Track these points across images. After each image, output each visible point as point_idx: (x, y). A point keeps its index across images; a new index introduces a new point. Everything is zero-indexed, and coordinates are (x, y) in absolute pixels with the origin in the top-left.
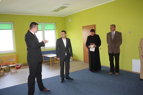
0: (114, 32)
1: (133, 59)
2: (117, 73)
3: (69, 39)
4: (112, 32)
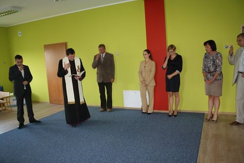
0: (104, 54)
1: (123, 91)
3: (28, 67)
4: (101, 54)
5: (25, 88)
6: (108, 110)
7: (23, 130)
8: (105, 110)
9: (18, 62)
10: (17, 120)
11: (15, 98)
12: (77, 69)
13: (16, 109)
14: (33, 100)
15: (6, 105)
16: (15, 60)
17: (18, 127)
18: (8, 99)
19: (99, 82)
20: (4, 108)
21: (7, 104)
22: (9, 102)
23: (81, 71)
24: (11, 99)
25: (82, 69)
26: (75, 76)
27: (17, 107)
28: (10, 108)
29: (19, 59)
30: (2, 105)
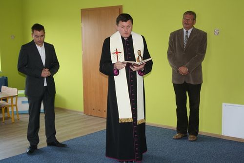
0: (190, 31)
1: (223, 104)
2: (192, 136)
3: (52, 46)
4: (185, 31)
5: (45, 84)
6: (191, 137)
7: (35, 158)
8: (185, 137)
9: (37, 36)
10: (26, 138)
11: (26, 99)
12: (136, 56)
13: (26, 118)
14: (56, 105)
15: (10, 109)
16: (31, 32)
17: (28, 151)
18: (14, 99)
19: (176, 83)
20: (6, 115)
21: (13, 109)
22: (16, 105)
23: (144, 58)
24: (20, 100)
25: (146, 55)
26: (131, 64)
27: (28, 116)
28: (16, 117)
29: (39, 30)
30: (3, 110)
